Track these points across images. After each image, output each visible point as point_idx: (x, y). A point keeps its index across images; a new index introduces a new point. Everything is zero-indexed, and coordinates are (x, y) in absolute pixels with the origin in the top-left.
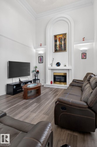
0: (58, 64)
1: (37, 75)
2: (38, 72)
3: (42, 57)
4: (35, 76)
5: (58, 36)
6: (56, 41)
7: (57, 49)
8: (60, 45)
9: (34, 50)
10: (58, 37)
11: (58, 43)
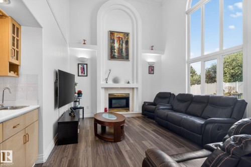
2: (80, 94)
7: (114, 55)
8: (120, 50)
10: (116, 35)
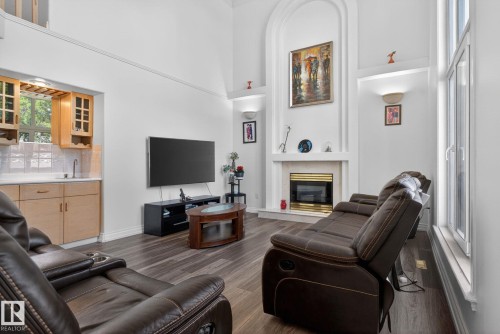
0: (305, 146)
1: (236, 182)
2: (240, 172)
3: (253, 124)
4: (233, 184)
5: (303, 53)
6: (297, 70)
7: (301, 96)
8: (312, 84)
9: (229, 104)
10: (304, 56)
11: (304, 76)
